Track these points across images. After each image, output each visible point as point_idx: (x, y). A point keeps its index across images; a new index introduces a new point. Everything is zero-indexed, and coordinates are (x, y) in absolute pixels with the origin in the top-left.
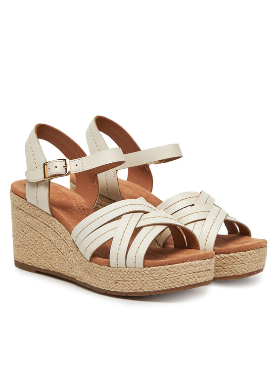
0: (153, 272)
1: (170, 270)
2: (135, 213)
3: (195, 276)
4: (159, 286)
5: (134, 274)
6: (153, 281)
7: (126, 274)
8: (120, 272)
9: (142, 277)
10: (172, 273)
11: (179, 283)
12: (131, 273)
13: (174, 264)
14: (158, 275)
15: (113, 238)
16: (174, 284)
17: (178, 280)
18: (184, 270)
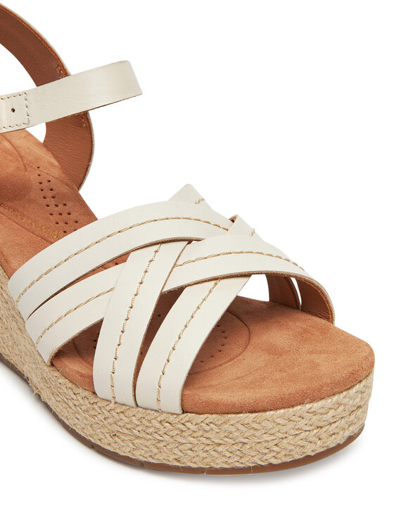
0: (207, 428)
1: (255, 425)
2: (163, 245)
3: (323, 436)
4: (224, 459)
5: (158, 425)
6: (207, 448)
7: (138, 423)
8: (122, 415)
9: (177, 434)
10: (258, 434)
11: (279, 456)
12: (150, 421)
13: (265, 411)
14: (222, 435)
15: (101, 322)
16: (265, 457)
17: (276, 449)
18: (291, 425)
